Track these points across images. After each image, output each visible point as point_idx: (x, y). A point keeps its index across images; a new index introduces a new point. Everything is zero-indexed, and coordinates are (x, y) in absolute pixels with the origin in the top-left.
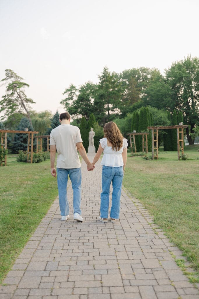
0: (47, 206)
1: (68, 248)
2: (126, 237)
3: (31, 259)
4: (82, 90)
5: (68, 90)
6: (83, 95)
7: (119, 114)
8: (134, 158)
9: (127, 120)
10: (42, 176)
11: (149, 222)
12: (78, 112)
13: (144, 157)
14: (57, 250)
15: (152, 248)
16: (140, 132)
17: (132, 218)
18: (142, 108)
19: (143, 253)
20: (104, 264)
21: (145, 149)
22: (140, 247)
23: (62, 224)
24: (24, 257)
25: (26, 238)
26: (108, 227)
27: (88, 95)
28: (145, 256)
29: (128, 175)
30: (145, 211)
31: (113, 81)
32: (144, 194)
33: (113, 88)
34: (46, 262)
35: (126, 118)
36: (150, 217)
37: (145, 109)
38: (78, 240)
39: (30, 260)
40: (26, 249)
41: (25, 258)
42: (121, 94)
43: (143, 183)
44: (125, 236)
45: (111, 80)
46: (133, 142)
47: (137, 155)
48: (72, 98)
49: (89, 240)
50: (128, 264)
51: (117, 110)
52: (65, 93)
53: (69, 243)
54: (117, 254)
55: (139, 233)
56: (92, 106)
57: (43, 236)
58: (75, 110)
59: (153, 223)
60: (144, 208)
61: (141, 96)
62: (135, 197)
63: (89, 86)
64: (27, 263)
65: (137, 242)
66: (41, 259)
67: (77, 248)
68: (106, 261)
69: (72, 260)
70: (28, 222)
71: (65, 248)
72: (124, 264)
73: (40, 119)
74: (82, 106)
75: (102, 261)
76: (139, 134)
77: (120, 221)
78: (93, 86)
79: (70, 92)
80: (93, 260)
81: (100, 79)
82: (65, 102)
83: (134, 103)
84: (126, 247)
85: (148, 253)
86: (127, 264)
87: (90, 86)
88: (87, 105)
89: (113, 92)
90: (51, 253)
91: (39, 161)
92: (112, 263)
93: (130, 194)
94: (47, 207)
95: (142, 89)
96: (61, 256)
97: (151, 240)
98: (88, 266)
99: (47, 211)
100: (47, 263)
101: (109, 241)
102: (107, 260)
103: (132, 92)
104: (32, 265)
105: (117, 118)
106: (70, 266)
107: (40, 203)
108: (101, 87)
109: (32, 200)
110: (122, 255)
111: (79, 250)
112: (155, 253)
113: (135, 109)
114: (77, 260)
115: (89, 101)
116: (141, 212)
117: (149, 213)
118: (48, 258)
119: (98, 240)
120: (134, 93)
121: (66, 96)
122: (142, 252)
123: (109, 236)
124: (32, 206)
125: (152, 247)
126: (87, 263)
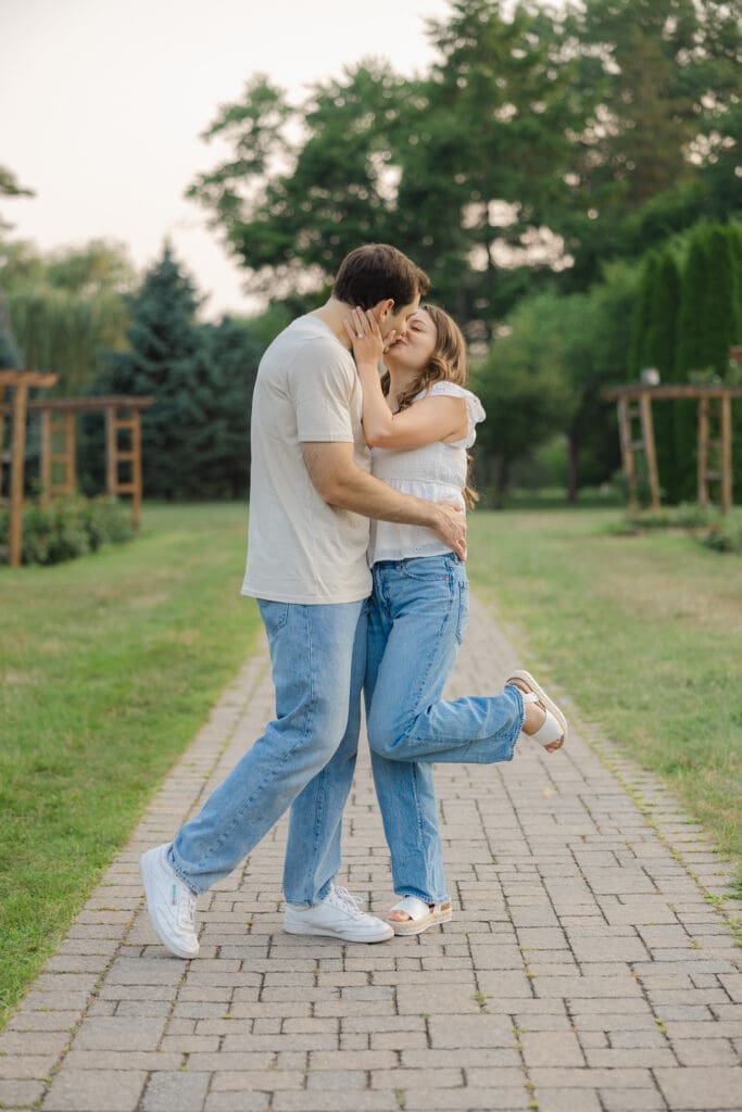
0: (129, 802)
1: (257, 1010)
2: (578, 964)
3: (62, 1058)
4: (327, 113)
5: (234, 114)
6: (332, 141)
7: (558, 266)
8: (643, 542)
9: (606, 305)
10: (86, 641)
11: (711, 892)
12: (298, 254)
13: (703, 534)
14: (197, 1020)
15: (716, 1018)
16: (685, 381)
17: (617, 869)
18: (702, 229)
19: (668, 1039)
20: (454, 1087)
21: (714, 487)
22: (653, 1012)
23: (218, 895)
24: (22, 1050)
25: (26, 962)
26: (477, 916)
27: (363, 146)
28: (675, 1055)
29: (600, 637)
30: (694, 837)
31: (519, 54)
32: (695, 743)
33: (522, 98)
34: (145, 1074)
35: (599, 295)
36: (717, 868)
37: (719, 240)
38: (312, 975)
39: (58, 1064)
40: (28, 1012)
41: (30, 1055)
42: (572, 137)
43: (689, 683)
44: (572, 960)
45: (508, 52)
46: (638, 445)
47: (664, 524)
48: (256, 166)
49: (369, 973)
50: (585, 1088)
51: (543, 243)
52: (217, 128)
53: (262, 988)
54: (525, 1044)
55: (650, 945)
56: (388, 215)
57: (117, 954)
58: (281, 238)
59: (733, 897)
60: (686, 818)
61: (698, 152)
62: (640, 761)
63: (367, 89)
64: (43, 1074)
65: (639, 987)
66: (117, 1060)
67: (308, 1013)
68: (463, 1072)
69: (279, 1067)
70: (27, 884)
71: (238, 1011)
72: (559, 1088)
73: (59, 298)
74: (323, 214)
75: (442, 1071)
76: (675, 391)
77: (544, 885)
78: (394, 88)
79: (246, 126)
80: (396, 1068)
81: (442, 44)
82: (215, 191)
83: (650, 195)
84: (572, 1011)
85: (693, 1042)
86: (576, 1088)
87: (377, 88)
88: (354, 209)
89: (517, 127)
90: (164, 1035)
91: (59, 555)
92: (494, 1083)
93: (607, 748)
94: (126, 809)
95: (703, 108)
96: (220, 1047)
97: (714, 978)
98: (367, 1092)
99: (132, 828)
100: (149, 1079)
101: (481, 983)
102: (468, 1071)
103: (640, 126)
104: (68, 1086)
105: (543, 290)
106: (271, 1093)
107: (87, 786)
108: (442, 94)
109: (40, 769)
110: (550, 1048)
111: (318, 1021)
112: (730, 1039)
113: (654, 232)
114: (308, 1065)
115: (368, 181)
116: (671, 838)
117: (713, 848)
118: (154, 1057)
119: (420, 977)
120: (649, 136)
121: (224, 151)
122: (664, 1034)
123: (484, 957)
124: (42, 804)
125: (719, 1011)
126: (365, 1082)
